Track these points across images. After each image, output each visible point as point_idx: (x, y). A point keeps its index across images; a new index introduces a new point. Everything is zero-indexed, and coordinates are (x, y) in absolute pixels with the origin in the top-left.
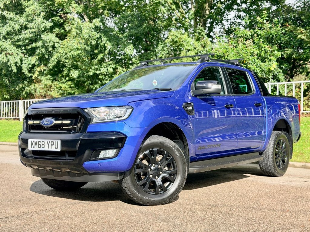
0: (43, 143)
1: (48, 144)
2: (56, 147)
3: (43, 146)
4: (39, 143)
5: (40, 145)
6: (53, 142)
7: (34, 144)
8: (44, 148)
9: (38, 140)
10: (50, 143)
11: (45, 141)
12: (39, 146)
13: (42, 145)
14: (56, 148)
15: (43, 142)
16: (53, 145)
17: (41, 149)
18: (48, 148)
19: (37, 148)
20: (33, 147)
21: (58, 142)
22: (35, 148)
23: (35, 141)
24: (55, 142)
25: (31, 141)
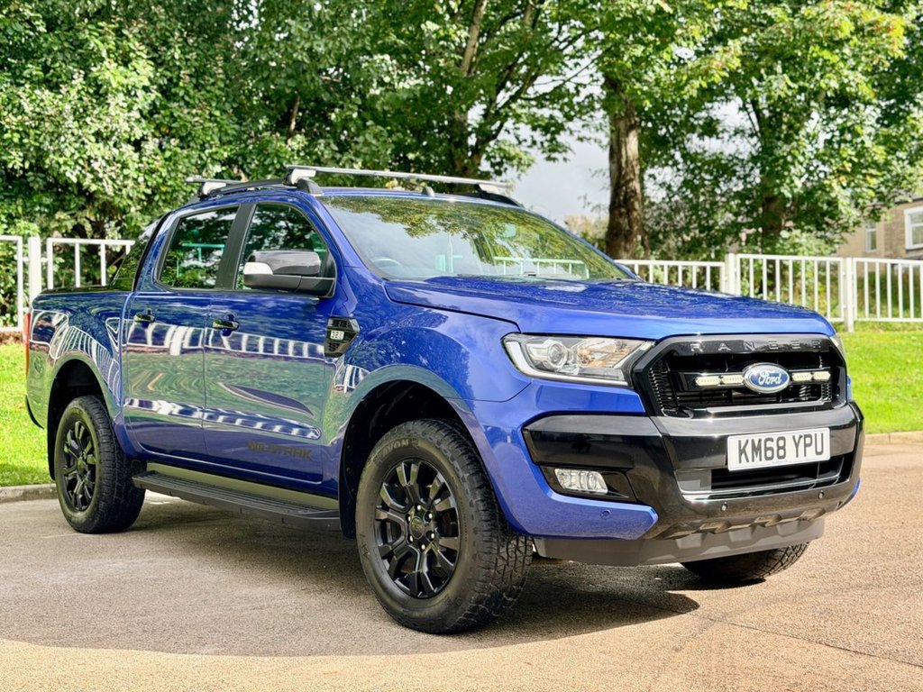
0: (781, 443)
1: (797, 445)
2: (819, 450)
3: (781, 453)
4: (769, 444)
5: (772, 449)
6: (810, 436)
7: (749, 449)
8: (783, 457)
9: (763, 437)
10: (802, 439)
11: (788, 435)
12: (769, 454)
13: (779, 448)
14: (818, 453)
15: (779, 439)
16: (810, 445)
17: (775, 463)
18: (797, 456)
19: (761, 460)
20: (748, 461)
21: (822, 435)
22: (753, 460)
23: (753, 441)
24: (816, 435)
25: (740, 442)
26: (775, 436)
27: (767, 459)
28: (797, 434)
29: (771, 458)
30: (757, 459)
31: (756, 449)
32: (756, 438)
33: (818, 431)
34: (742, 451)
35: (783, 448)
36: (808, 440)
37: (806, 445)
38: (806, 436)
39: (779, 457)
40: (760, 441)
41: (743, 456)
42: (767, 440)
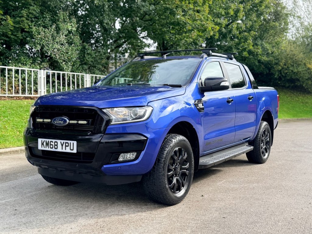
7: (45, 144)
8: (57, 148)
9: (50, 140)
10: (64, 144)
11: (59, 141)
12: (51, 146)
13: (55, 145)
14: (71, 150)
16: (68, 146)
17: (53, 150)
18: (62, 149)
19: (48, 148)
20: (44, 147)
21: (73, 143)
22: (46, 148)
23: (46, 141)
24: (70, 143)
25: (42, 141)
26: (54, 141)
27: (51, 148)
28: (62, 141)
29: (52, 148)
30: (47, 147)
31: (47, 144)
32: (47, 140)
33: (72, 142)
34: (42, 144)
35: (57, 145)
36: (67, 144)
37: (66, 146)
38: (66, 143)
39: (55, 148)
40: (48, 141)
41: (43, 146)
42: (51, 142)
